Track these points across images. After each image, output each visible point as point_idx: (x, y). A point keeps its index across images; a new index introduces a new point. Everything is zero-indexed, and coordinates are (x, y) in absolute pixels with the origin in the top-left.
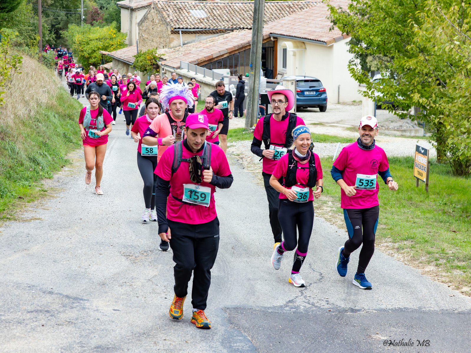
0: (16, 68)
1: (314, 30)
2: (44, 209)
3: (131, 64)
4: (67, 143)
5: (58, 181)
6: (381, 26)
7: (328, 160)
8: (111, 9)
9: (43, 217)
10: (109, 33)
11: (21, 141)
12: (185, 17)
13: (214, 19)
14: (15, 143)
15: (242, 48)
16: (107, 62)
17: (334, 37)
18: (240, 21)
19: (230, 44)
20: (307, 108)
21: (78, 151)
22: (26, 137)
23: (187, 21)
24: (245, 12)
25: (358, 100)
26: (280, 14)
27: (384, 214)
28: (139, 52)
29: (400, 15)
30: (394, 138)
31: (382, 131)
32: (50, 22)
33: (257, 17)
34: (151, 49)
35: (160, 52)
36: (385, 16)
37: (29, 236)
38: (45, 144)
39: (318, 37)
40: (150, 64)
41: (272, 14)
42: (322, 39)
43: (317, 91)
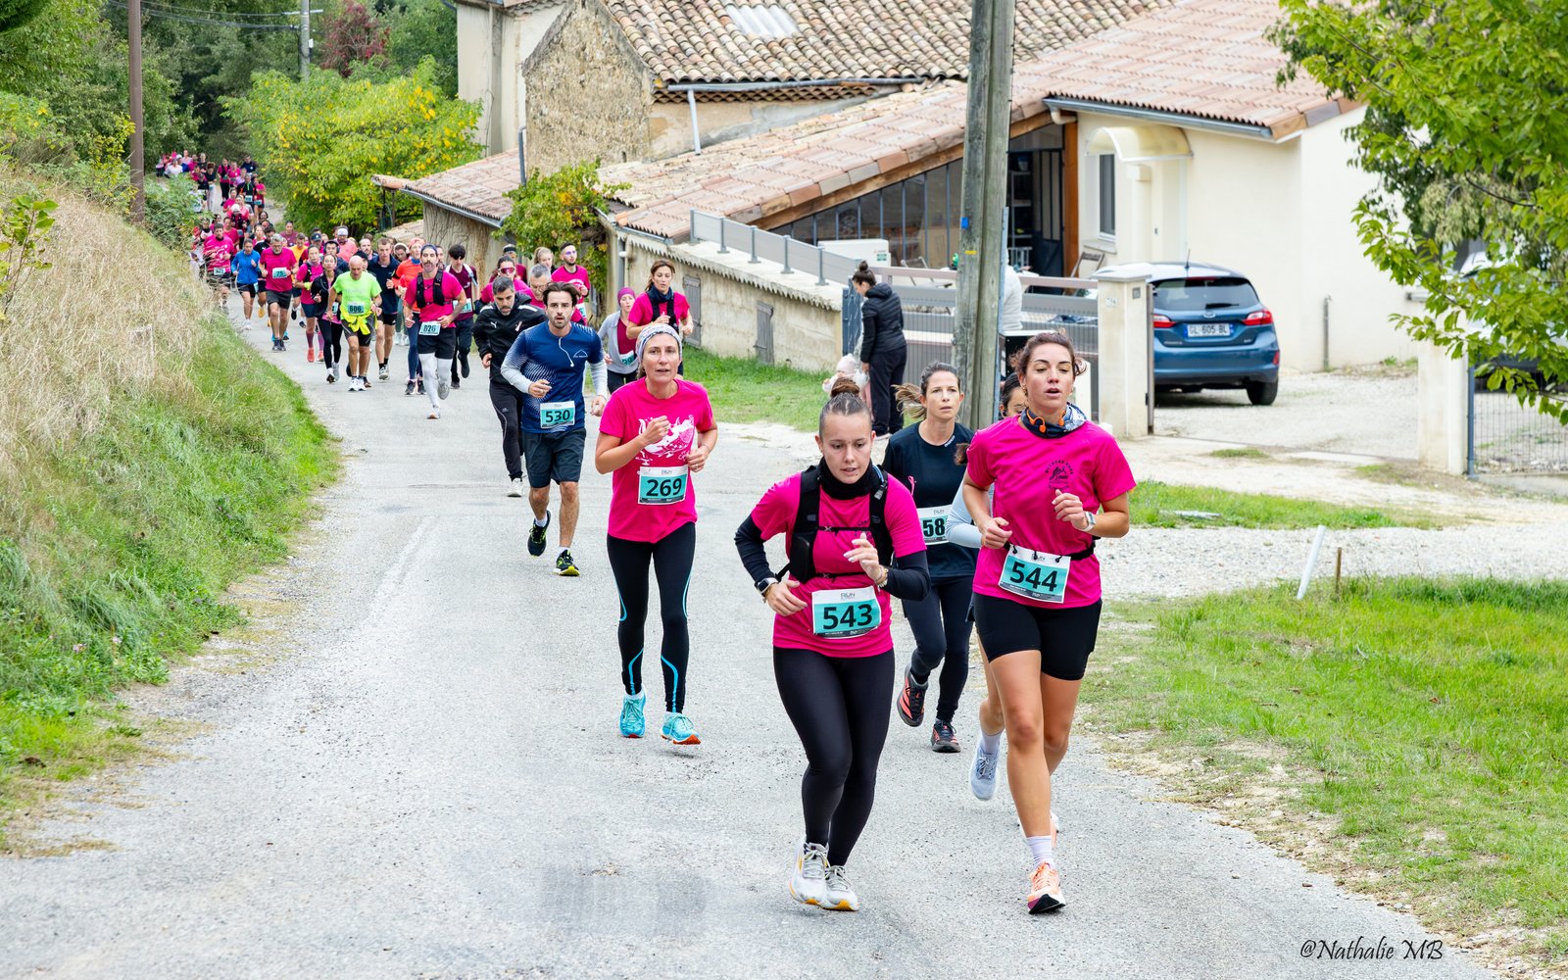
0: (28, 246)
1: (1220, 80)
2: (126, 806)
3: (497, 225)
4: (231, 541)
5: (188, 694)
6: (1479, 57)
7: (1275, 599)
8: (419, 11)
9: (116, 837)
10: (412, 103)
11: (42, 533)
12: (711, 38)
13: (826, 44)
14: (16, 541)
15: (936, 155)
16: (403, 218)
17: (1302, 108)
18: (928, 48)
19: (888, 140)
20: (1198, 389)
21: (273, 571)
22: (61, 520)
23: (719, 52)
24: (949, 13)
25: (1402, 357)
26: (1086, 20)
27: (1495, 813)
28: (529, 175)
29: (1552, 16)
30: (1550, 507)
31: (1504, 480)
32: (178, 64)
33: (987, 31)
34: (575, 163)
35: (610, 177)
36: (1491, 15)
37: (58, 912)
38: (138, 546)
39: (1236, 106)
40: (572, 223)
41: (1056, 21)
42: (1254, 116)
43: (1236, 321)
